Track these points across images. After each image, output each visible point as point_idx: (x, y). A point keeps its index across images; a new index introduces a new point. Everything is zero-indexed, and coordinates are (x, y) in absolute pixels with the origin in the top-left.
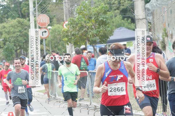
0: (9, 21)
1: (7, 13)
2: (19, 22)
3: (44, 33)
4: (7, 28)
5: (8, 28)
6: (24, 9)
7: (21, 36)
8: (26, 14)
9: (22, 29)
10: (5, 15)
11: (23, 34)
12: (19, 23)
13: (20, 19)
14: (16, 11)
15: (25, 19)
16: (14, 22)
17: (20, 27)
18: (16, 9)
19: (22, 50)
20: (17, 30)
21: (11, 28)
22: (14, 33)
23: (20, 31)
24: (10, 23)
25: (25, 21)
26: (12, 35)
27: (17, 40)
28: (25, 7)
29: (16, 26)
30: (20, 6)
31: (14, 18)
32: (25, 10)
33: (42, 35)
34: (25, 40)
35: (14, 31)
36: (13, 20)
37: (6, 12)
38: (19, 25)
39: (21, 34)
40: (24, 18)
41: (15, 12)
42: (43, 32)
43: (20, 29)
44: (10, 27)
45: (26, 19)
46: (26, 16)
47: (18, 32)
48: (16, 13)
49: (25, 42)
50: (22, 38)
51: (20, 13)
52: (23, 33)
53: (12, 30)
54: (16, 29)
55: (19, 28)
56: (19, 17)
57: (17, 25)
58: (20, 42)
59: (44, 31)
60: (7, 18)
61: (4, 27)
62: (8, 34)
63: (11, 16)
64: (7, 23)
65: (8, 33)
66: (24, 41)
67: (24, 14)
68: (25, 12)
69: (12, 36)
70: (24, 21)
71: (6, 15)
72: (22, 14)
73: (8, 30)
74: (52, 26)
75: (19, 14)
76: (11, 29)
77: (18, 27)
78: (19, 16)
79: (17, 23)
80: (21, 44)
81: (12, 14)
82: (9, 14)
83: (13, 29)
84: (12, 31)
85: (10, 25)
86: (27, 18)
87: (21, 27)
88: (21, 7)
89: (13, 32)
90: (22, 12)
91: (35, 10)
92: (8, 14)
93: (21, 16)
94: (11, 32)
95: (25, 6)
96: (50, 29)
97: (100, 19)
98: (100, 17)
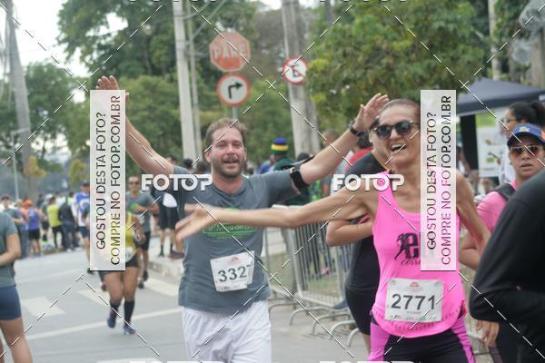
1: (116, 66)
2: (147, 85)
3: (233, 90)
6: (157, 53)
7: (153, 120)
8: (163, 66)
9: (154, 103)
11: (156, 115)
12: (147, 89)
13: (152, 79)
14: (140, 59)
15: (160, 78)
17: (149, 97)
18: (139, 54)
20: (142, 106)
23: (150, 108)
25: (162, 82)
28: (161, 49)
29: (139, 97)
30: (148, 48)
31: (133, 75)
32: (161, 55)
33: (227, 96)
34: (162, 129)
36: (132, 81)
38: (148, 92)
39: (152, 116)
40: (158, 76)
41: (135, 62)
42: (230, 87)
43: (148, 101)
45: (163, 79)
46: (164, 72)
47: (145, 110)
48: (140, 65)
49: (163, 135)
50: (155, 124)
51: (148, 64)
52: (158, 112)
54: (140, 102)
55: (147, 99)
56: (146, 73)
57: (140, 93)
59: (233, 83)
60: (119, 77)
63: (126, 71)
66: (161, 133)
67: (157, 66)
68: (159, 62)
70: (159, 81)
72: (153, 67)
75: (146, 68)
77: (144, 97)
79: (141, 88)
81: (128, 67)
82: (122, 66)
86: (167, 76)
87: (153, 98)
88: (151, 49)
90: (154, 61)
91: (188, 47)
92: (120, 67)
93: (150, 71)
95: (160, 46)
97: (436, 25)
98: (437, 20)
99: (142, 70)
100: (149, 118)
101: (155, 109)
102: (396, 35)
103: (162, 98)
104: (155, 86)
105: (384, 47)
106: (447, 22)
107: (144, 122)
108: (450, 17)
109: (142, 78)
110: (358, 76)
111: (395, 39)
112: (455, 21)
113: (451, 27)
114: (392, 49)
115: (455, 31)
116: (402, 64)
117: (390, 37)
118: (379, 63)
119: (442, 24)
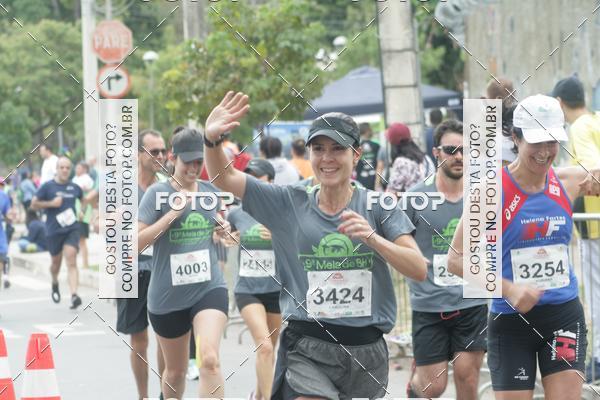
0: (15, 28)
2: (50, 34)
4: (8, 54)
5: (12, 54)
7: (57, 82)
8: (75, 7)
11: (61, 76)
12: (50, 38)
13: (58, 26)
15: (69, 25)
17: (52, 49)
19: (60, 129)
20: (43, 61)
21: (22, 53)
22: (32, 70)
23: (53, 66)
24: (20, 37)
25: (71, 30)
26: (25, 78)
27: (44, 97)
31: (33, 18)
34: (68, 94)
35: (33, 64)
36: (31, 27)
38: (51, 43)
39: (56, 74)
40: (67, 22)
43: (53, 56)
44: (18, 49)
45: (74, 25)
46: (76, 14)
47: (46, 67)
49: (68, 103)
50: (59, 88)
51: (54, 4)
53: (26, 60)
54: (39, 57)
56: (50, 17)
58: (50, 100)
60: (11, 20)
62: (13, 75)
63: (24, 10)
64: (10, 34)
65: (14, 69)
66: (67, 99)
67: (67, 6)
69: (27, 82)
70: (67, 29)
72: (61, 5)
73: (13, 60)
74: (161, 52)
75: (51, 7)
76: (24, 57)
77: (46, 48)
79: (43, 38)
80: (53, 109)
83: (28, 58)
84: (25, 62)
85: (19, 44)
87: (58, 52)
93: (57, 12)
94: (23, 68)
96: (151, 61)
97: (282, 44)
98: (284, 40)
99: (47, 11)
100: (51, 78)
102: (246, 51)
104: (61, 37)
105: (232, 63)
106: (293, 42)
107: (44, 84)
108: (296, 38)
109: (45, 23)
110: (208, 87)
111: (244, 55)
112: (300, 42)
113: (296, 47)
114: (240, 64)
115: (299, 50)
116: (249, 78)
117: (240, 53)
118: (227, 77)
119: (288, 43)
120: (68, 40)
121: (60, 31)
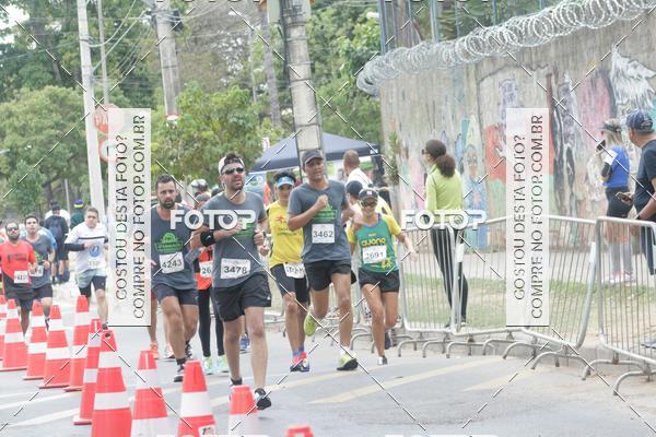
0: (23, 94)
1: (16, 71)
2: (54, 98)
4: (17, 117)
5: (20, 117)
6: (67, 56)
7: (62, 141)
9: (63, 119)
10: (11, 75)
12: (54, 102)
13: (57, 89)
14: (45, 63)
15: (71, 89)
16: (37, 98)
17: (57, 111)
19: (66, 181)
20: (50, 123)
21: (30, 116)
22: (39, 130)
23: (57, 125)
24: (27, 102)
25: (72, 94)
26: (33, 138)
28: (72, 52)
29: (45, 111)
30: (57, 49)
31: (38, 84)
32: (71, 59)
34: (72, 150)
35: (40, 125)
36: (36, 93)
37: (15, 66)
38: (55, 105)
40: (68, 87)
41: (41, 66)
43: (56, 117)
44: (27, 113)
45: (74, 89)
47: (53, 128)
48: (46, 69)
49: (72, 157)
50: (64, 145)
51: (56, 70)
53: (34, 121)
54: (46, 118)
55: (54, 114)
56: (53, 82)
57: (46, 108)
58: (57, 157)
60: (19, 87)
61: (10, 115)
62: (23, 136)
63: (29, 77)
64: (18, 100)
65: (23, 131)
66: (71, 154)
69: (36, 141)
70: (69, 93)
71: (15, 76)
72: (62, 71)
73: (22, 123)
75: (53, 73)
76: (31, 120)
77: (51, 111)
78: (54, 78)
79: (48, 102)
80: (60, 164)
81: (31, 73)
82: (23, 71)
84: (33, 125)
85: (27, 108)
87: (61, 113)
88: (60, 51)
89: (36, 127)
90: (63, 65)
92: (20, 72)
93: (58, 77)
94: (31, 129)
95: (71, 46)
99: (50, 76)
100: (57, 137)
101: (64, 126)
103: (72, 113)
104: (63, 99)
107: (51, 142)
109: (49, 89)
120: (69, 103)
121: (62, 95)
